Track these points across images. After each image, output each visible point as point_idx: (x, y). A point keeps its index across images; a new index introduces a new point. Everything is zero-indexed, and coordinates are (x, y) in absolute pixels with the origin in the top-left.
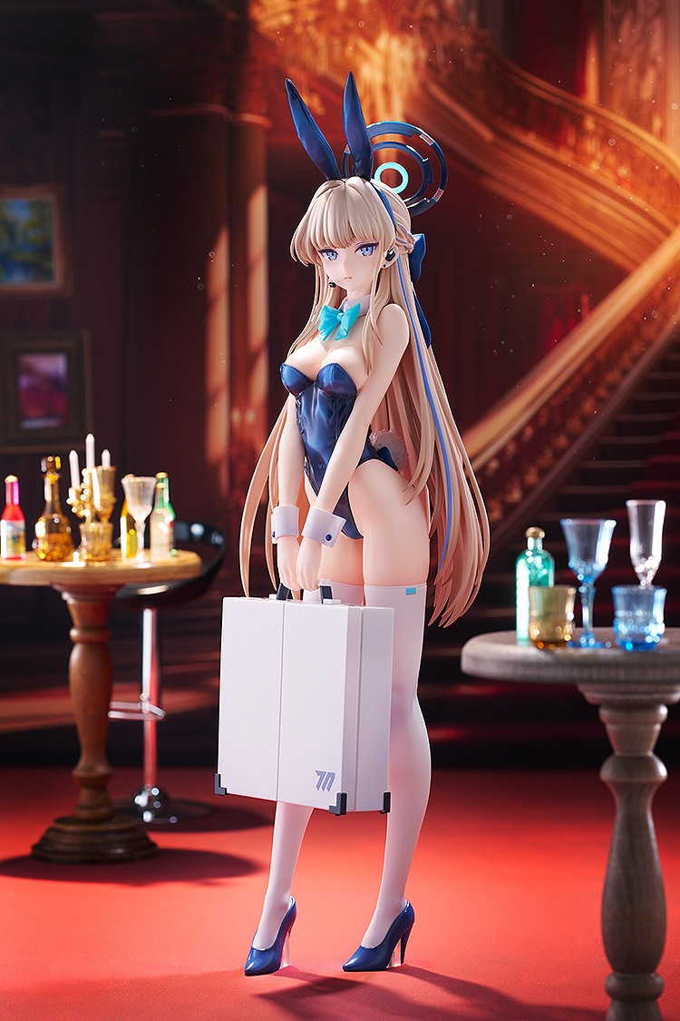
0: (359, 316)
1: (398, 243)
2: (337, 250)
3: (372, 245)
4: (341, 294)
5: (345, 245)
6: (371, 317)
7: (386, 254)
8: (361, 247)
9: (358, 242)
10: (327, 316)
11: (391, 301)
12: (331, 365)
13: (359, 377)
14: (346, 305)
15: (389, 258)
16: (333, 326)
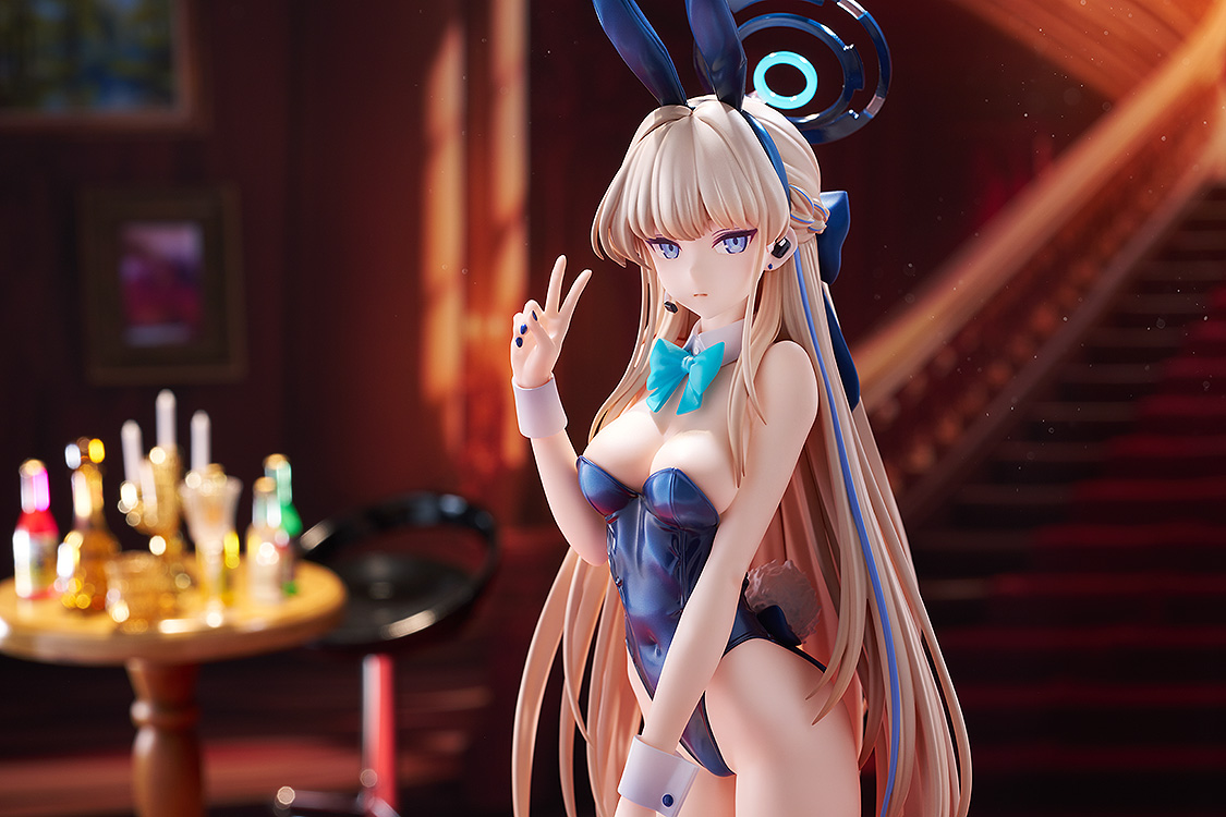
0: (724, 363)
1: (795, 223)
2: (678, 241)
3: (744, 234)
4: (688, 321)
5: (694, 234)
6: (744, 369)
7: (771, 247)
8: (724, 238)
9: (718, 228)
10: (662, 362)
11: (783, 335)
12: (668, 471)
13: (723, 494)
14: (697, 340)
15: (779, 251)
16: (674, 380)
